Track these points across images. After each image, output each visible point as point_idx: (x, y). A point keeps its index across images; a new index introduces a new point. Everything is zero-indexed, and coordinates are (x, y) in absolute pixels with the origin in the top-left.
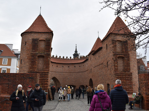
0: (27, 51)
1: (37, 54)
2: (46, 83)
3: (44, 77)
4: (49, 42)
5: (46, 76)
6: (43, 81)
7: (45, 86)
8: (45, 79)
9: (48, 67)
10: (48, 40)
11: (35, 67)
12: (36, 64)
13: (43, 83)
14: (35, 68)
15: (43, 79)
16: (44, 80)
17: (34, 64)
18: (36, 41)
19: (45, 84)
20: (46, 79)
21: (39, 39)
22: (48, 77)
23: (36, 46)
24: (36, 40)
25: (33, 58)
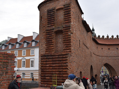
0: (43, 28)
1: (53, 29)
2: (66, 71)
3: (61, 62)
4: (68, 9)
5: (64, 60)
6: (60, 68)
7: (64, 76)
8: (63, 65)
9: (68, 46)
10: (67, 6)
11: (51, 48)
12: (52, 44)
13: (60, 71)
14: (51, 50)
15: (60, 65)
16: (62, 67)
17: (50, 44)
18: (52, 12)
19: (64, 73)
20: (65, 65)
21: (56, 9)
22: (67, 61)
23: (52, 19)
24: (51, 10)
25: (48, 36)
